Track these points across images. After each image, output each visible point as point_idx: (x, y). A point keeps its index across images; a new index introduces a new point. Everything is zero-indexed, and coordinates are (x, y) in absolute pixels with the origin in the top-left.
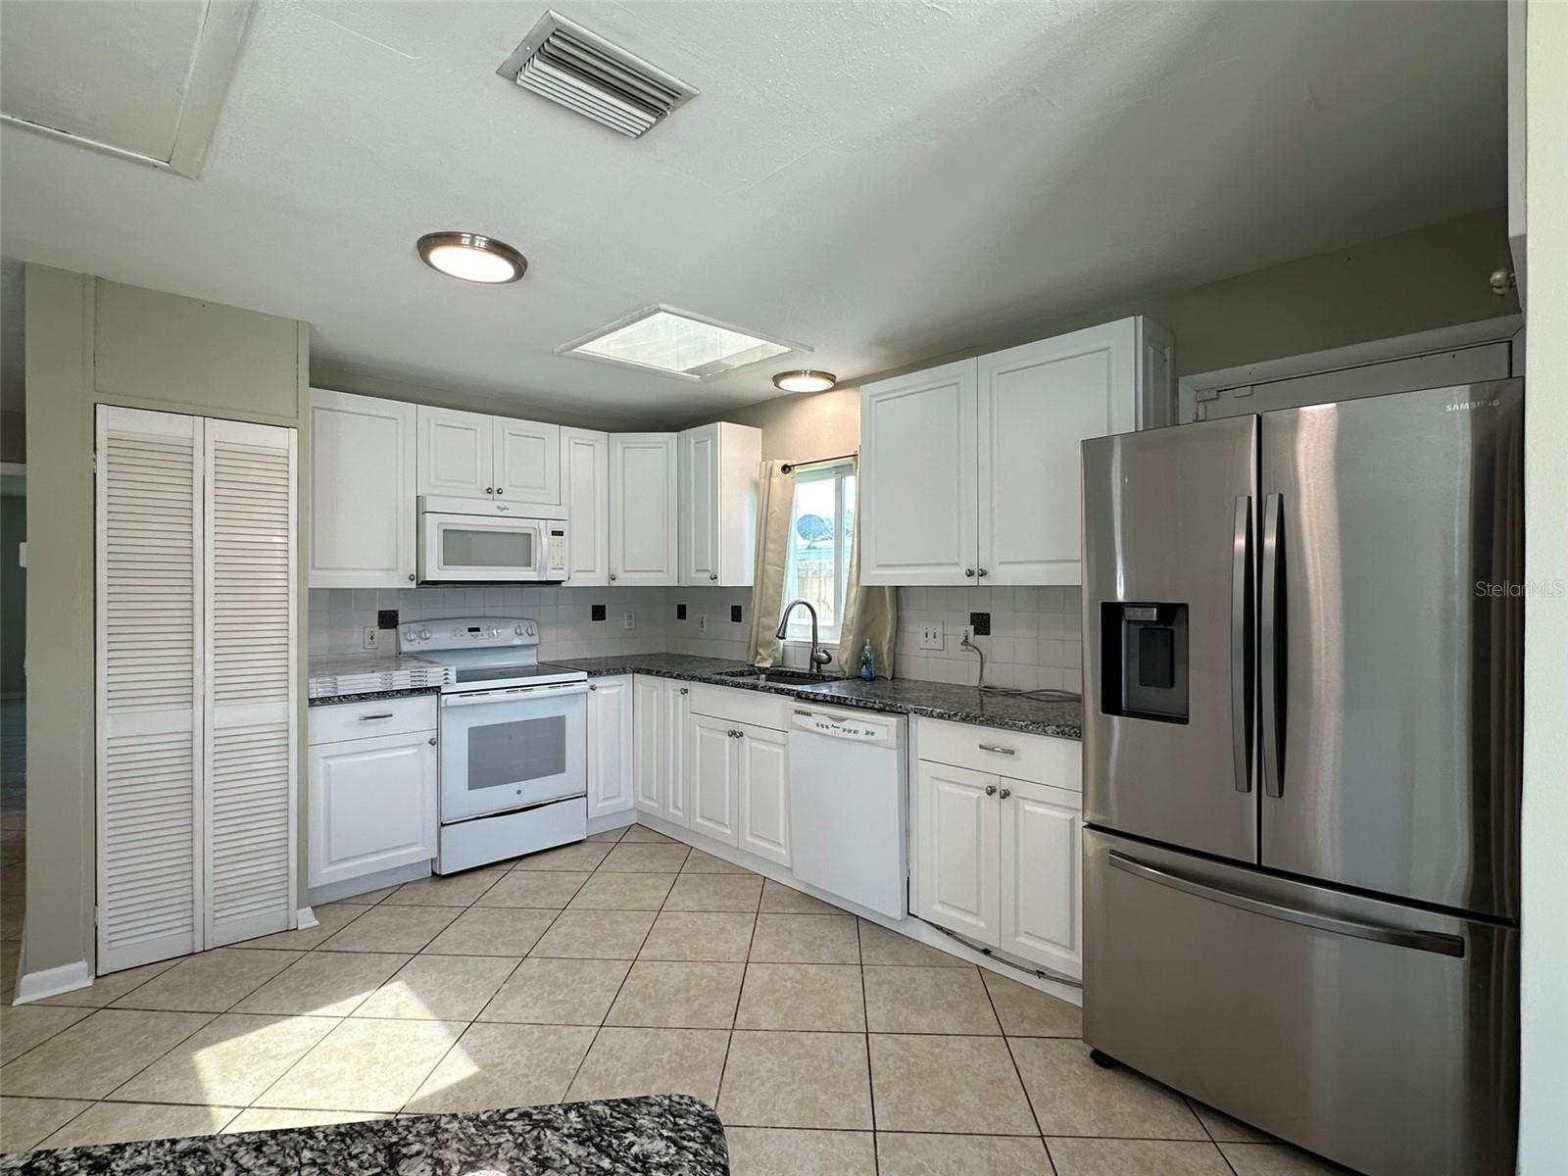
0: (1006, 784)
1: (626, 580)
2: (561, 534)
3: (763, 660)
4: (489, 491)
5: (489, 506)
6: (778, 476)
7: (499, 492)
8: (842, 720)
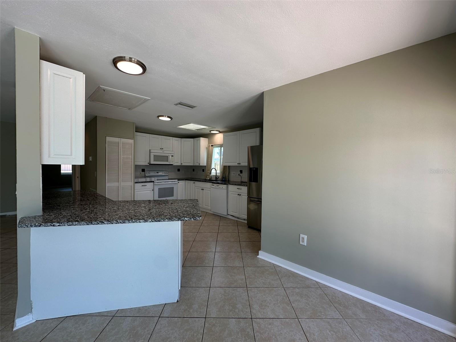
0: (240, 194)
1: (184, 164)
2: (173, 156)
3: (208, 178)
4: (161, 149)
5: (161, 151)
6: (211, 147)
7: (163, 149)
8: (219, 186)
